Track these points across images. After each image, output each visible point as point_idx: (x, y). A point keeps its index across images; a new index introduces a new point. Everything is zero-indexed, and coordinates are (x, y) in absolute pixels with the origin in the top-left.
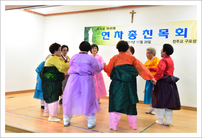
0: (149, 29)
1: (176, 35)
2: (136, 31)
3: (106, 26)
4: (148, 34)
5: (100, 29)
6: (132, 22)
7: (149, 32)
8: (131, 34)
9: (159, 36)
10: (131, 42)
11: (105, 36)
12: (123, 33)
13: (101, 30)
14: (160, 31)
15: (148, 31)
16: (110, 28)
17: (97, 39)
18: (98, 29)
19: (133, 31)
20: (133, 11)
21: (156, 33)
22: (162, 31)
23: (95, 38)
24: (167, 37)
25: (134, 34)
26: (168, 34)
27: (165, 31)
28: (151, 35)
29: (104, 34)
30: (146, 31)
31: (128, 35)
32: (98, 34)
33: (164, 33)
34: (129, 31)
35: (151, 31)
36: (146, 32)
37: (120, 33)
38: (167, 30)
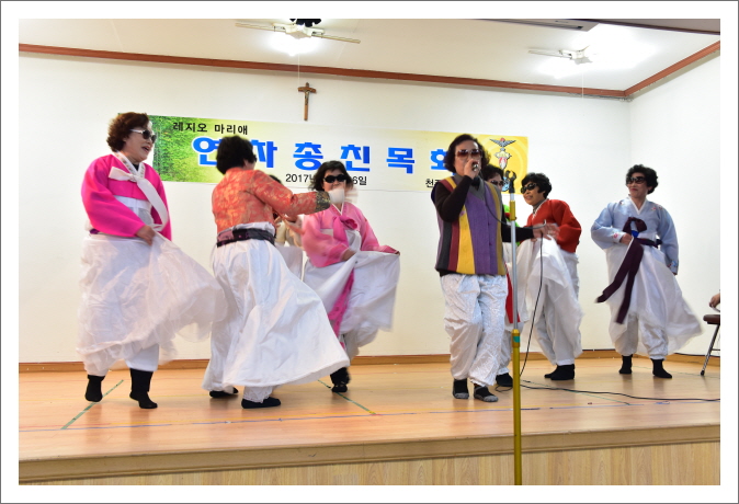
0: (360, 144)
1: (433, 168)
2: (319, 146)
3: (210, 120)
4: (357, 157)
5: (185, 126)
6: (306, 119)
7: (361, 153)
8: (303, 153)
9: (390, 165)
10: (303, 178)
11: (208, 154)
12: (276, 149)
13: (191, 132)
14: (391, 151)
15: (356, 150)
16: (226, 128)
17: (175, 160)
18: (179, 125)
19: (309, 145)
20: (307, 84)
21: (379, 157)
22: (396, 153)
23: (166, 156)
24: (410, 170)
25: (313, 153)
26: (413, 162)
27: (405, 153)
28: (367, 160)
29: (204, 145)
30: (351, 147)
31: (295, 156)
32: (177, 142)
33: (401, 158)
34: (297, 145)
35: (367, 150)
36: (351, 152)
37: (265, 148)
38: (410, 152)
